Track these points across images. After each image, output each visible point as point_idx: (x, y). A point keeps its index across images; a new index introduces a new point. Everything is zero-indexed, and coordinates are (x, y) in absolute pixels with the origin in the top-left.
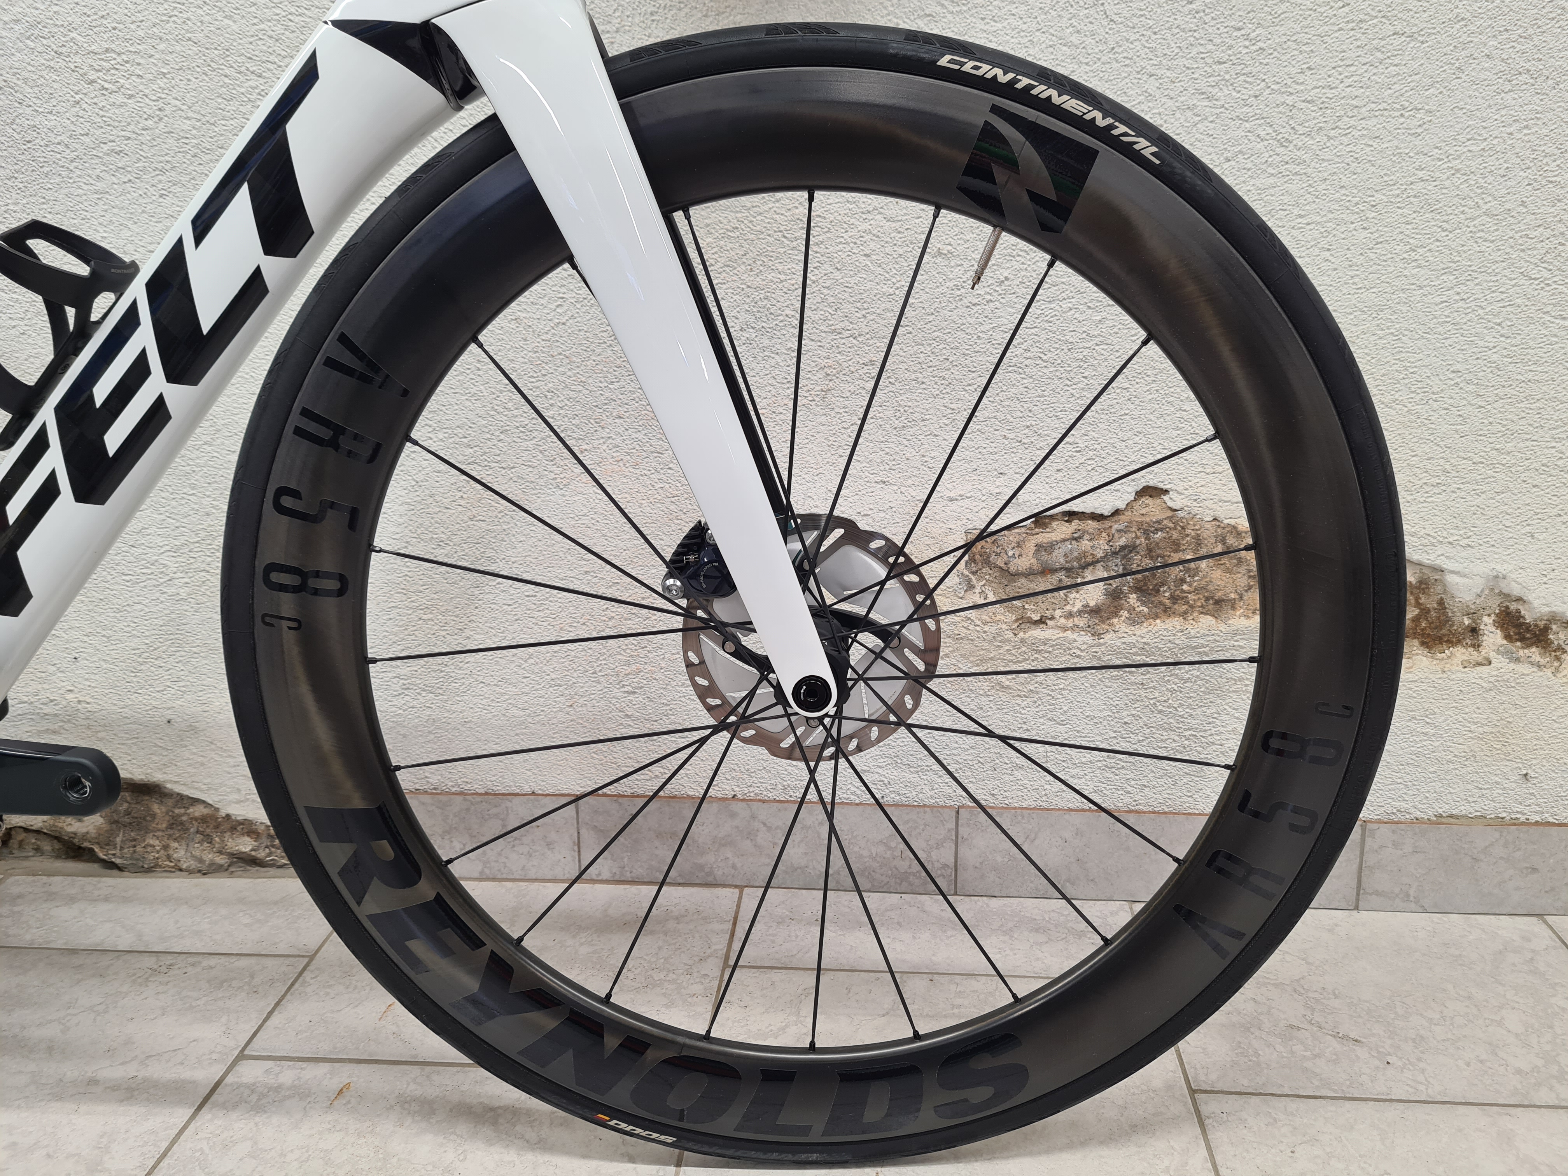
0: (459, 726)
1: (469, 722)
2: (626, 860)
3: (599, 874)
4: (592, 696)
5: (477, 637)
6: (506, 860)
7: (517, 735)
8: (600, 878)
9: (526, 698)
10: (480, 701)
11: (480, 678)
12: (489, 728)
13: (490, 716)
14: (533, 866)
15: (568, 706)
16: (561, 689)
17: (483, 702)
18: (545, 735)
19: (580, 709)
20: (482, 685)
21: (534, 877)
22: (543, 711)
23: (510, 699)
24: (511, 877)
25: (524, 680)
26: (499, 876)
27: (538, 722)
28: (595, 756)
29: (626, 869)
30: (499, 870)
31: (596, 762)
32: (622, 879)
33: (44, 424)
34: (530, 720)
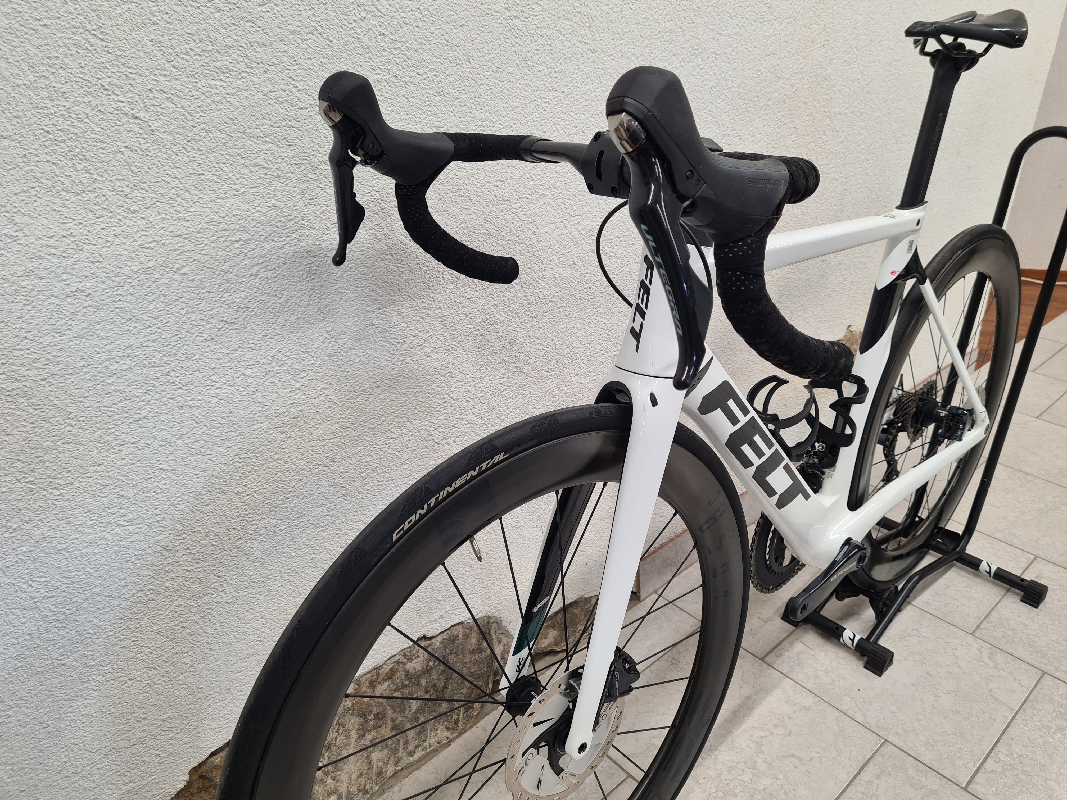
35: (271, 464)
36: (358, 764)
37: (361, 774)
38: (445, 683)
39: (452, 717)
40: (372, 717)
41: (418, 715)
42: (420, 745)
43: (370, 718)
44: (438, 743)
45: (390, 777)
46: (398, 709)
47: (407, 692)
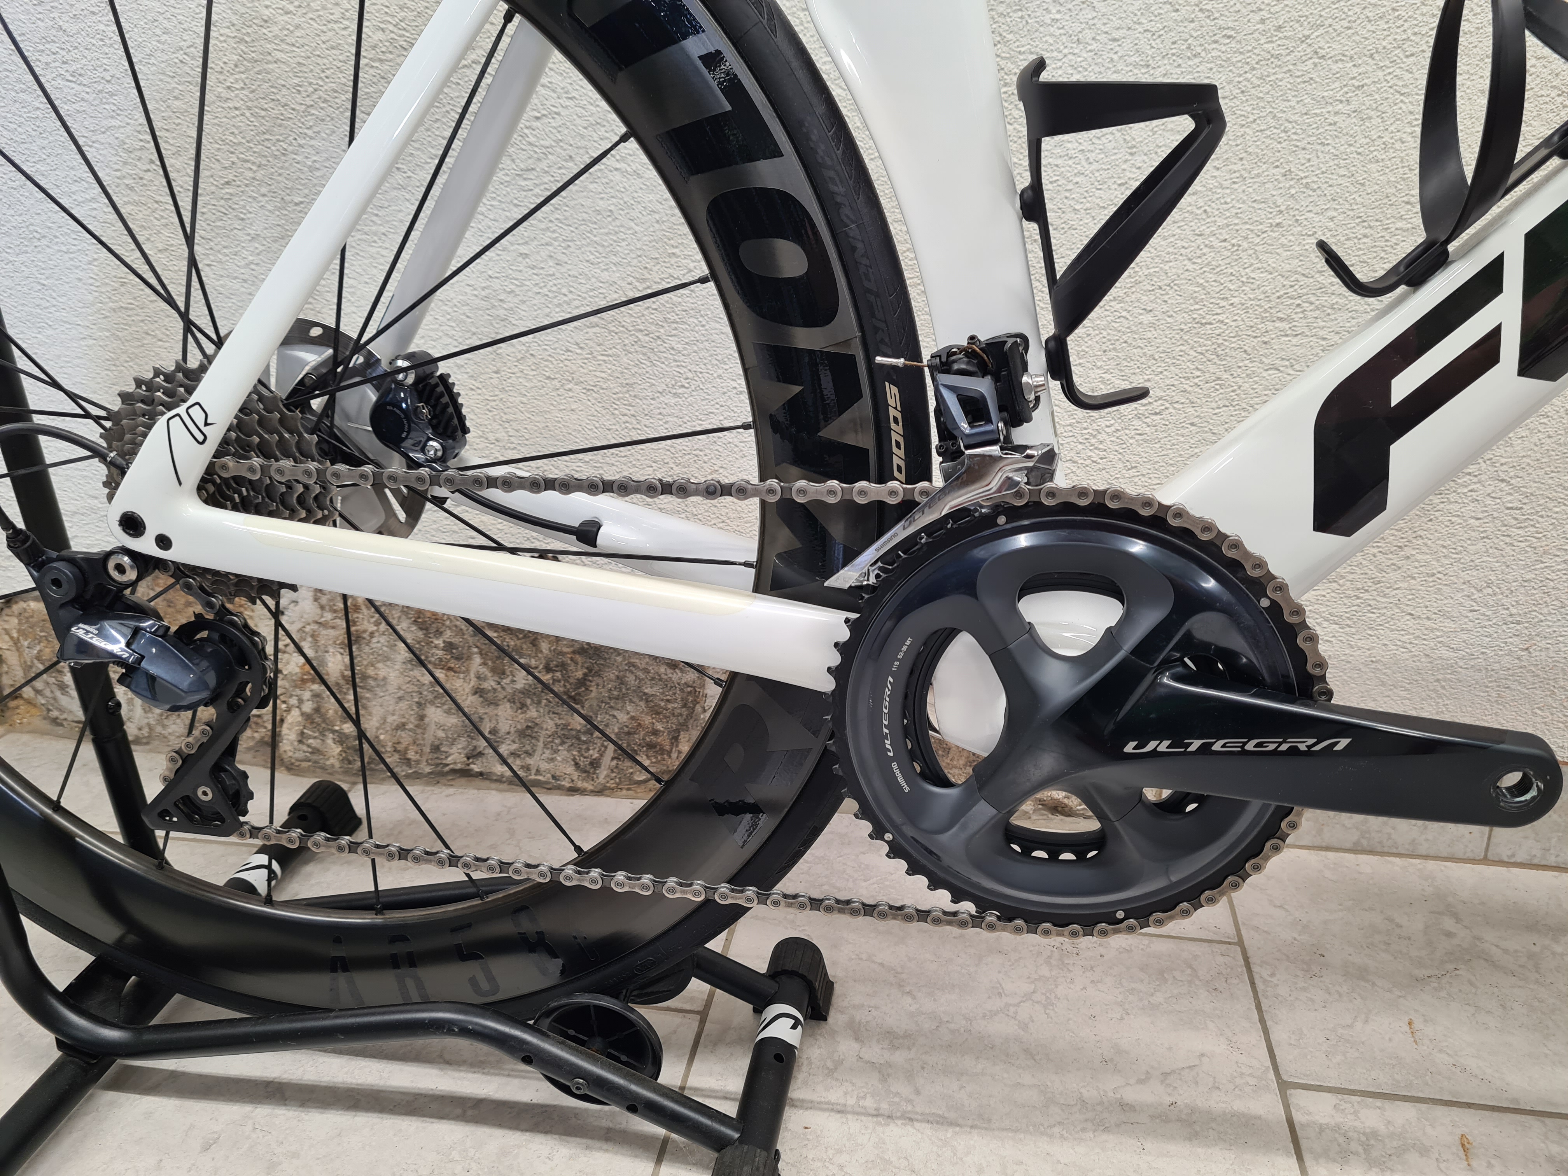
0: (1361, 666)
1: (1376, 662)
2: (1554, 841)
3: (1513, 855)
4: (1561, 639)
5: (1419, 557)
6: (1392, 831)
7: (1438, 680)
8: (1512, 860)
9: (1465, 637)
10: (1400, 637)
11: (1409, 610)
12: (1402, 670)
13: (1406, 656)
14: (1427, 840)
15: (1522, 650)
16: (1518, 627)
17: (1403, 639)
18: (1477, 683)
19: (1538, 653)
20: (1408, 617)
21: (1424, 853)
22: (1483, 653)
23: (1442, 636)
24: (1394, 851)
25: (1470, 614)
26: (1379, 849)
27: (1472, 667)
28: (1538, 712)
29: (1552, 851)
30: (1380, 843)
31: (1539, 719)
32: (1543, 863)
33: (1502, 254)
34: (1461, 664)
35: (270, 66)
36: (403, 705)
37: (404, 724)
38: (585, 675)
39: (588, 749)
40: (439, 642)
41: (529, 701)
42: (519, 756)
43: (436, 642)
44: (554, 777)
45: (454, 771)
46: (490, 663)
47: (512, 643)
